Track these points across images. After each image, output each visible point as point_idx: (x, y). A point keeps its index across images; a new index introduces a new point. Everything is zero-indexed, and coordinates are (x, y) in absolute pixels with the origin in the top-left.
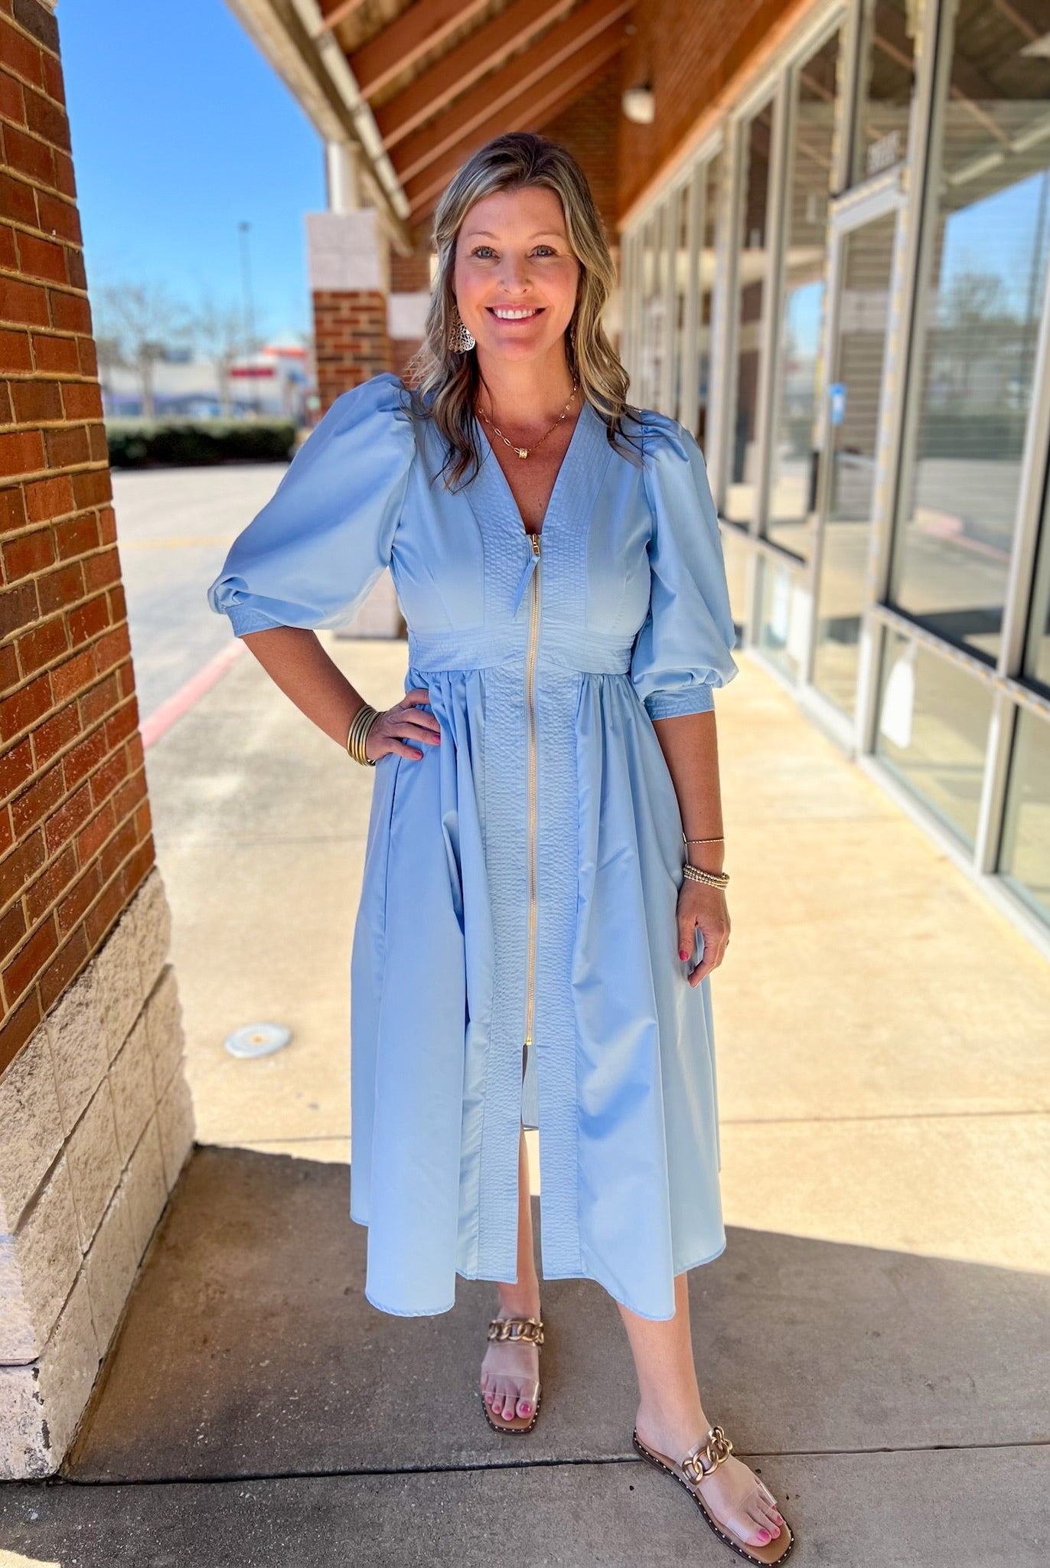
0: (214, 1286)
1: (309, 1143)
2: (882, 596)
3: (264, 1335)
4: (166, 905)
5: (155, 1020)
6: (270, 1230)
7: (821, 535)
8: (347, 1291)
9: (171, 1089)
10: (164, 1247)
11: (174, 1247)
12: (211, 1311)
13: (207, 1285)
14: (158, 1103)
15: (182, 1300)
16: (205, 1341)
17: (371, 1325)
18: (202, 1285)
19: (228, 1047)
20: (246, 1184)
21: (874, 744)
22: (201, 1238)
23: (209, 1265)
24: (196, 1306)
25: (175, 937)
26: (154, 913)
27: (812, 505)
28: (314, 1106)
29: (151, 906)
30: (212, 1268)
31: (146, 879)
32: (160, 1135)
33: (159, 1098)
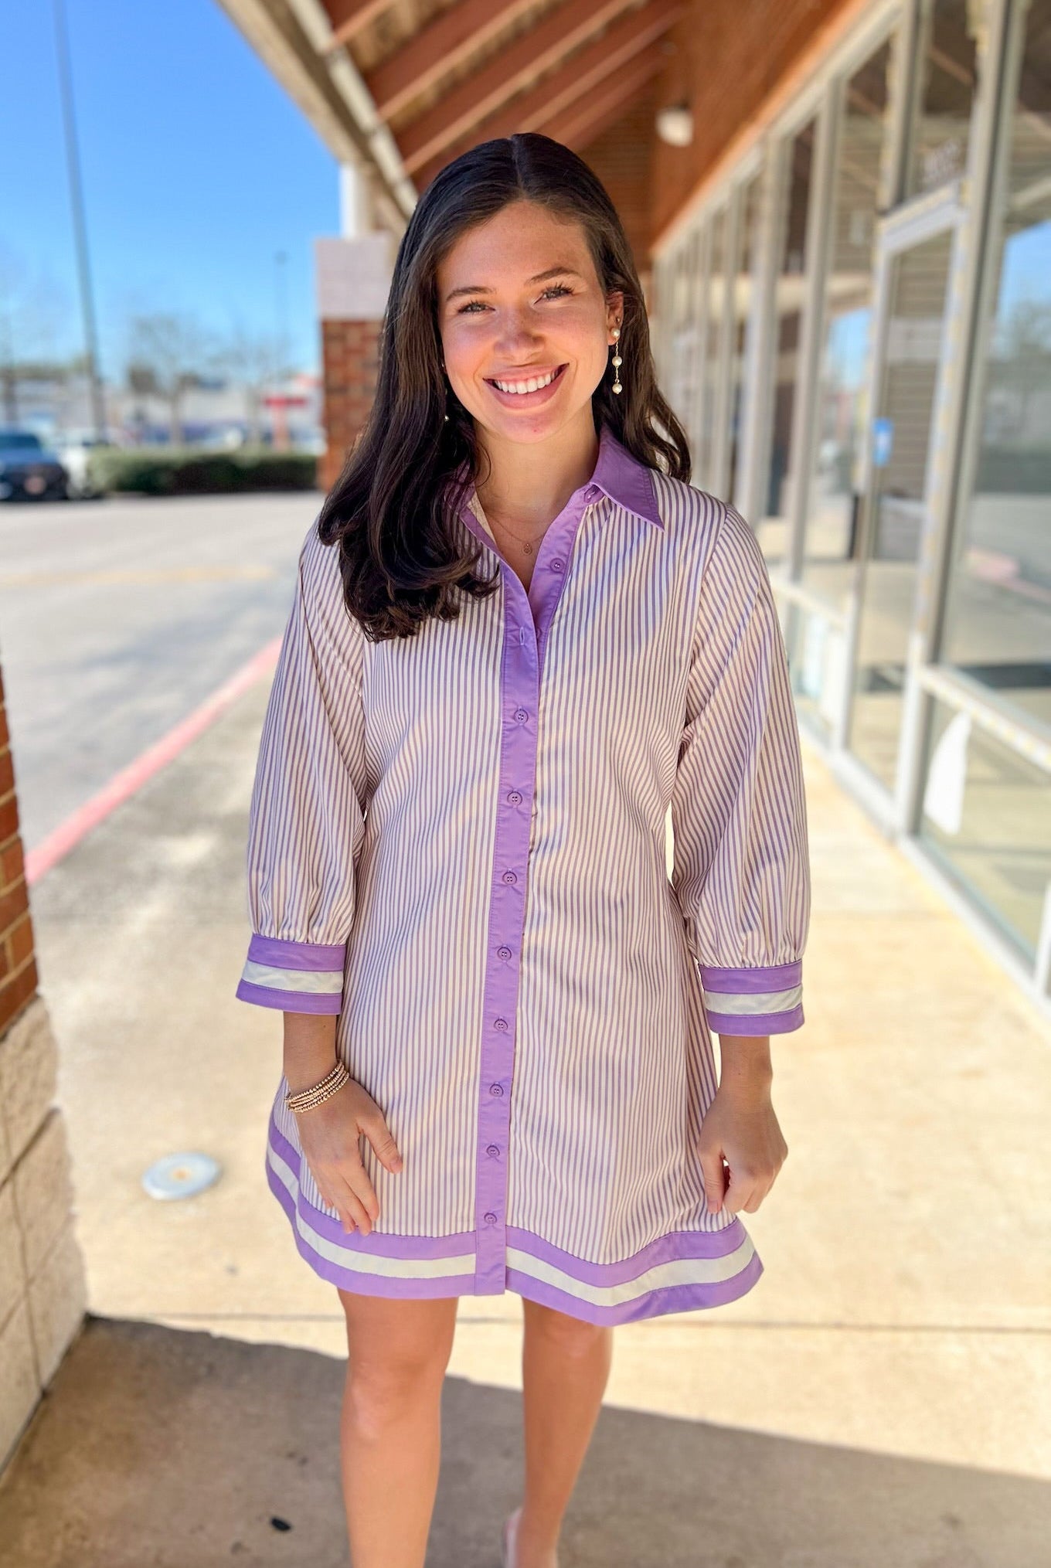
0: (76, 1528)
4: (51, 1040)
5: (28, 1183)
6: (155, 1447)
7: (861, 577)
8: (235, 1548)
9: (51, 1261)
11: (38, 1465)
13: (68, 1526)
14: (29, 1282)
15: (35, 1545)
18: (62, 1524)
19: (147, 1185)
20: (138, 1378)
21: (917, 824)
22: (71, 1455)
24: (49, 1556)
25: (62, 1075)
26: (32, 1054)
27: (852, 552)
28: (233, 1271)
29: (27, 1045)
30: (77, 1500)
31: (22, 1013)
32: (31, 1320)
33: (31, 1276)
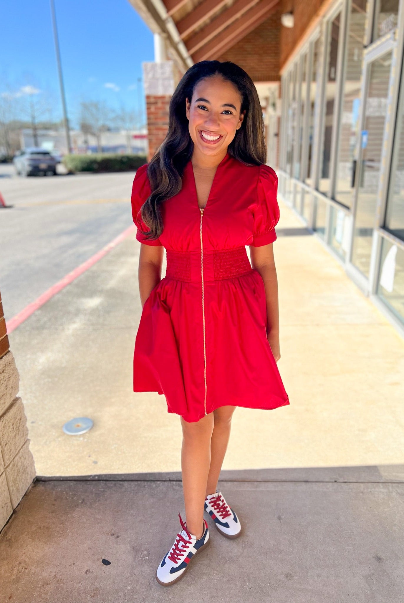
0: (23, 565)
1: (88, 483)
2: (382, 223)
3: (40, 596)
6: (58, 532)
7: (356, 197)
8: (87, 571)
9: (17, 458)
10: (5, 539)
11: (10, 539)
12: (17, 580)
13: (20, 563)
15: (6, 571)
16: (10, 598)
17: (94, 594)
18: (18, 563)
19: (64, 430)
20: (54, 505)
21: (377, 290)
22: (24, 535)
23: (23, 552)
24: (11, 576)
27: (353, 185)
28: (95, 463)
30: (24, 553)
33: (7, 465)
